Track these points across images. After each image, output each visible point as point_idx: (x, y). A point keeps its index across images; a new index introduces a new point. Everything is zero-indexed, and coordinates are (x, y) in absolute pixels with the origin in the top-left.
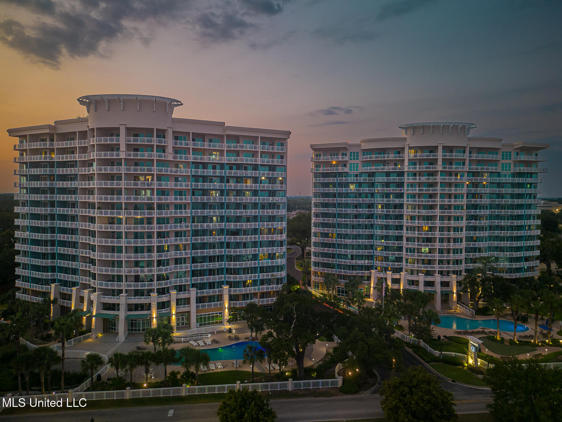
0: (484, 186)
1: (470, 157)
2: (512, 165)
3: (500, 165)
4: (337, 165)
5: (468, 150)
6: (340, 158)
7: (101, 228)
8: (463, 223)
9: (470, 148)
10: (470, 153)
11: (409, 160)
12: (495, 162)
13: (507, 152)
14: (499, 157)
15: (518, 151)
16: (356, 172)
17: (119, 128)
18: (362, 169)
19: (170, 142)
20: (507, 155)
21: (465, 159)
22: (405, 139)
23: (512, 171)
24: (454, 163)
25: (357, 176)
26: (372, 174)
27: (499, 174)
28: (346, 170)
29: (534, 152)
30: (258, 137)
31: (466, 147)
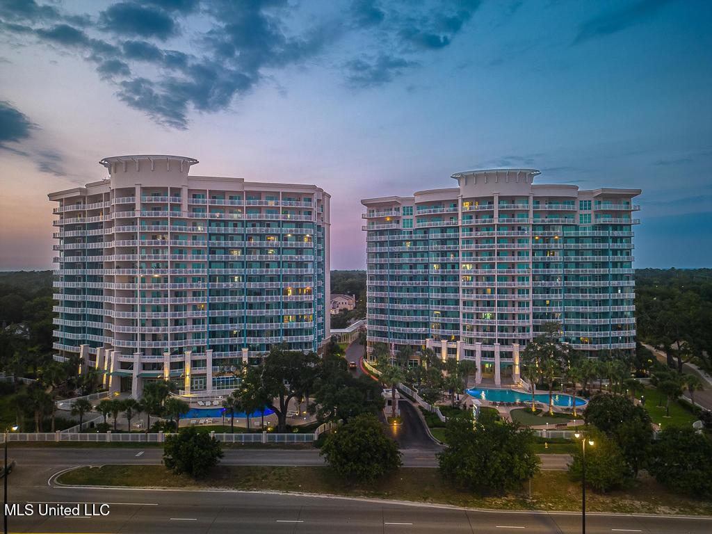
0: (556, 241)
1: (535, 207)
2: (593, 216)
3: (578, 216)
4: (391, 222)
5: (531, 200)
6: (394, 213)
7: (119, 287)
8: (529, 284)
9: (534, 197)
10: (535, 203)
11: (463, 213)
12: (571, 213)
13: (586, 201)
14: (576, 207)
15: (601, 199)
16: (410, 229)
17: (135, 188)
18: (416, 225)
19: (185, 200)
20: (585, 205)
21: (527, 211)
22: (458, 190)
23: (593, 223)
24: (516, 215)
25: (411, 233)
26: (426, 231)
27: (577, 228)
28: (401, 226)
29: (624, 200)
30: (279, 192)
31: (528, 197)
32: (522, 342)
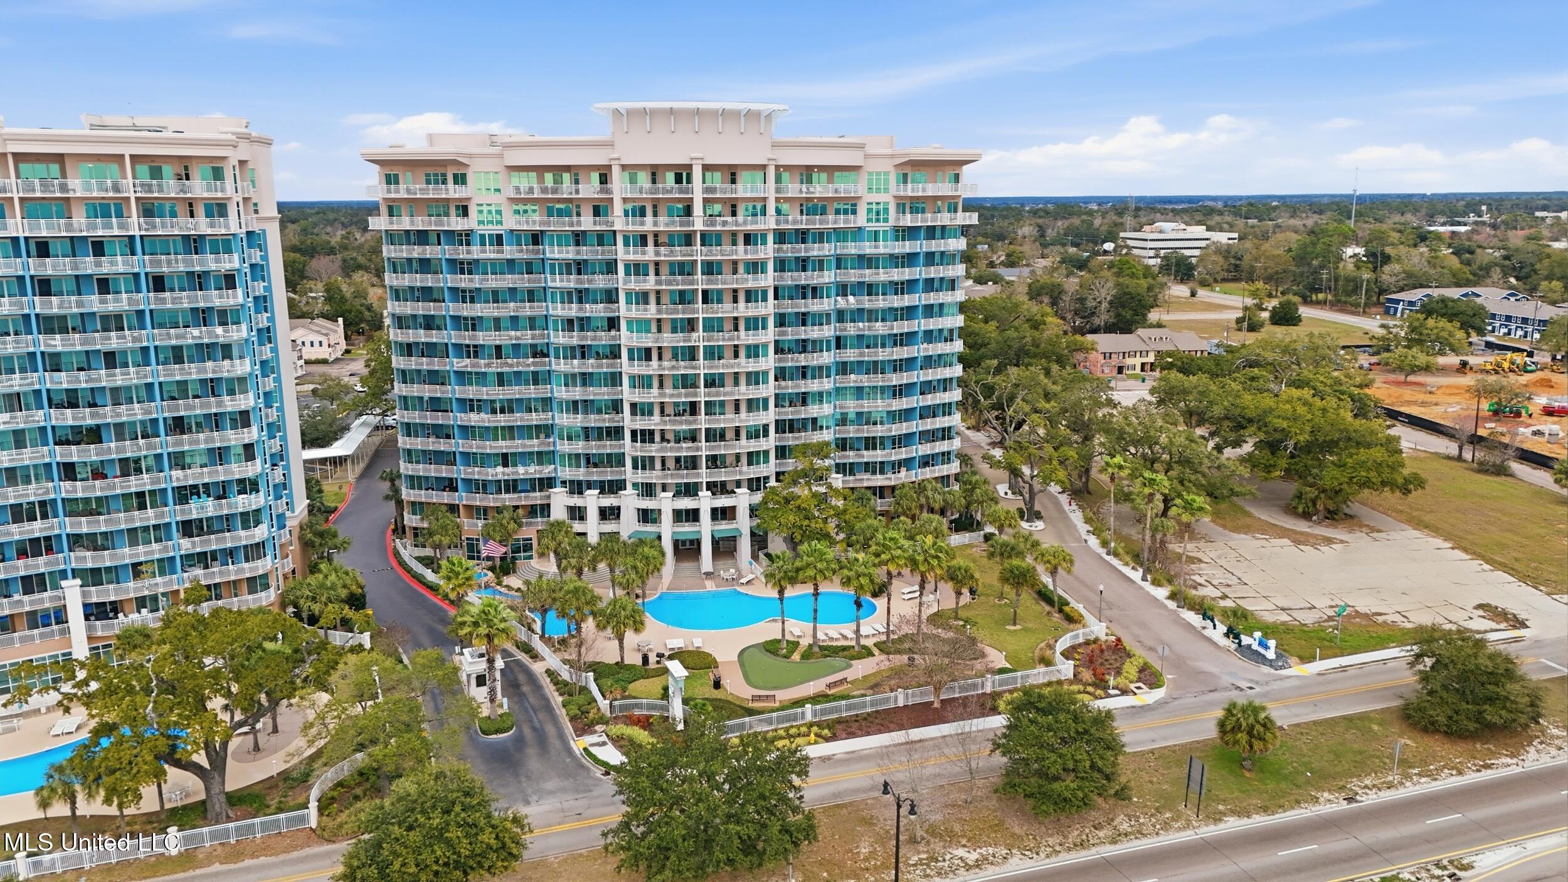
1: (778, 190)
2: (892, 208)
3: (863, 208)
5: (771, 172)
8: (768, 362)
9: (777, 167)
10: (778, 180)
11: (623, 201)
13: (878, 174)
14: (861, 188)
15: (908, 170)
18: (511, 221)
20: (877, 182)
21: (765, 199)
22: (610, 144)
23: (894, 222)
24: (740, 210)
25: (499, 241)
27: (858, 233)
28: (472, 223)
29: (951, 173)
30: (122, 156)
31: (764, 167)
32: (755, 484)
